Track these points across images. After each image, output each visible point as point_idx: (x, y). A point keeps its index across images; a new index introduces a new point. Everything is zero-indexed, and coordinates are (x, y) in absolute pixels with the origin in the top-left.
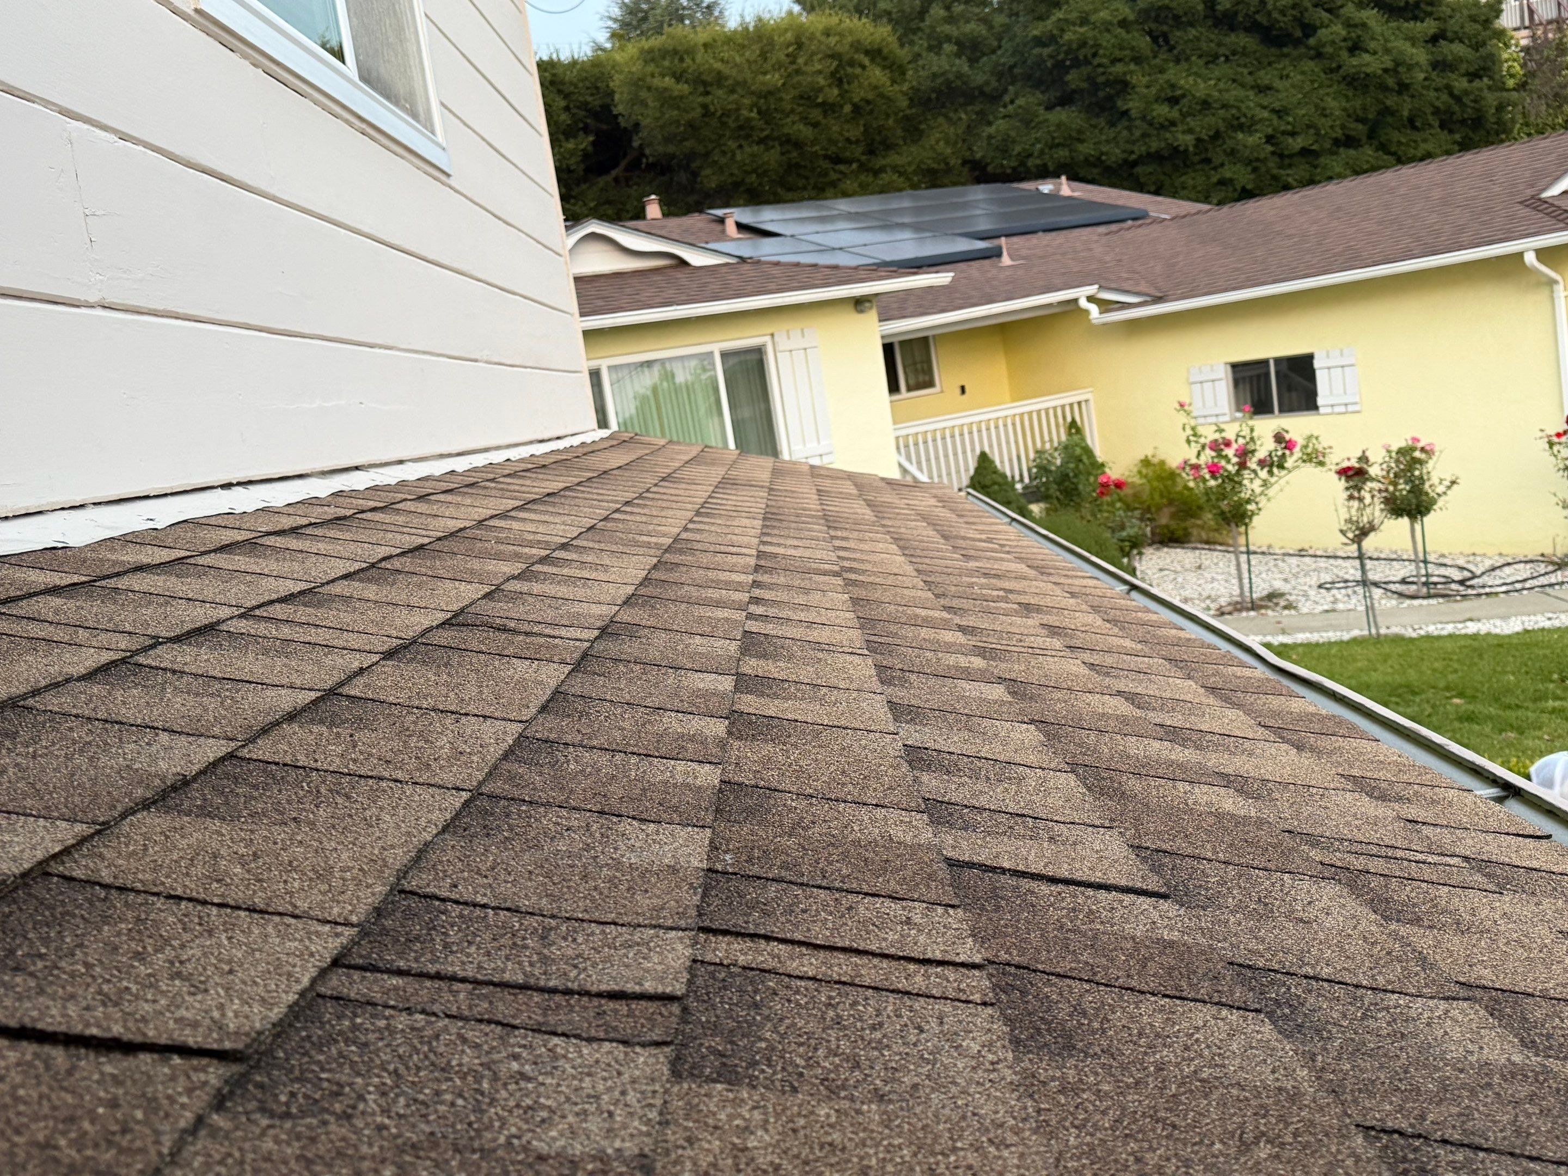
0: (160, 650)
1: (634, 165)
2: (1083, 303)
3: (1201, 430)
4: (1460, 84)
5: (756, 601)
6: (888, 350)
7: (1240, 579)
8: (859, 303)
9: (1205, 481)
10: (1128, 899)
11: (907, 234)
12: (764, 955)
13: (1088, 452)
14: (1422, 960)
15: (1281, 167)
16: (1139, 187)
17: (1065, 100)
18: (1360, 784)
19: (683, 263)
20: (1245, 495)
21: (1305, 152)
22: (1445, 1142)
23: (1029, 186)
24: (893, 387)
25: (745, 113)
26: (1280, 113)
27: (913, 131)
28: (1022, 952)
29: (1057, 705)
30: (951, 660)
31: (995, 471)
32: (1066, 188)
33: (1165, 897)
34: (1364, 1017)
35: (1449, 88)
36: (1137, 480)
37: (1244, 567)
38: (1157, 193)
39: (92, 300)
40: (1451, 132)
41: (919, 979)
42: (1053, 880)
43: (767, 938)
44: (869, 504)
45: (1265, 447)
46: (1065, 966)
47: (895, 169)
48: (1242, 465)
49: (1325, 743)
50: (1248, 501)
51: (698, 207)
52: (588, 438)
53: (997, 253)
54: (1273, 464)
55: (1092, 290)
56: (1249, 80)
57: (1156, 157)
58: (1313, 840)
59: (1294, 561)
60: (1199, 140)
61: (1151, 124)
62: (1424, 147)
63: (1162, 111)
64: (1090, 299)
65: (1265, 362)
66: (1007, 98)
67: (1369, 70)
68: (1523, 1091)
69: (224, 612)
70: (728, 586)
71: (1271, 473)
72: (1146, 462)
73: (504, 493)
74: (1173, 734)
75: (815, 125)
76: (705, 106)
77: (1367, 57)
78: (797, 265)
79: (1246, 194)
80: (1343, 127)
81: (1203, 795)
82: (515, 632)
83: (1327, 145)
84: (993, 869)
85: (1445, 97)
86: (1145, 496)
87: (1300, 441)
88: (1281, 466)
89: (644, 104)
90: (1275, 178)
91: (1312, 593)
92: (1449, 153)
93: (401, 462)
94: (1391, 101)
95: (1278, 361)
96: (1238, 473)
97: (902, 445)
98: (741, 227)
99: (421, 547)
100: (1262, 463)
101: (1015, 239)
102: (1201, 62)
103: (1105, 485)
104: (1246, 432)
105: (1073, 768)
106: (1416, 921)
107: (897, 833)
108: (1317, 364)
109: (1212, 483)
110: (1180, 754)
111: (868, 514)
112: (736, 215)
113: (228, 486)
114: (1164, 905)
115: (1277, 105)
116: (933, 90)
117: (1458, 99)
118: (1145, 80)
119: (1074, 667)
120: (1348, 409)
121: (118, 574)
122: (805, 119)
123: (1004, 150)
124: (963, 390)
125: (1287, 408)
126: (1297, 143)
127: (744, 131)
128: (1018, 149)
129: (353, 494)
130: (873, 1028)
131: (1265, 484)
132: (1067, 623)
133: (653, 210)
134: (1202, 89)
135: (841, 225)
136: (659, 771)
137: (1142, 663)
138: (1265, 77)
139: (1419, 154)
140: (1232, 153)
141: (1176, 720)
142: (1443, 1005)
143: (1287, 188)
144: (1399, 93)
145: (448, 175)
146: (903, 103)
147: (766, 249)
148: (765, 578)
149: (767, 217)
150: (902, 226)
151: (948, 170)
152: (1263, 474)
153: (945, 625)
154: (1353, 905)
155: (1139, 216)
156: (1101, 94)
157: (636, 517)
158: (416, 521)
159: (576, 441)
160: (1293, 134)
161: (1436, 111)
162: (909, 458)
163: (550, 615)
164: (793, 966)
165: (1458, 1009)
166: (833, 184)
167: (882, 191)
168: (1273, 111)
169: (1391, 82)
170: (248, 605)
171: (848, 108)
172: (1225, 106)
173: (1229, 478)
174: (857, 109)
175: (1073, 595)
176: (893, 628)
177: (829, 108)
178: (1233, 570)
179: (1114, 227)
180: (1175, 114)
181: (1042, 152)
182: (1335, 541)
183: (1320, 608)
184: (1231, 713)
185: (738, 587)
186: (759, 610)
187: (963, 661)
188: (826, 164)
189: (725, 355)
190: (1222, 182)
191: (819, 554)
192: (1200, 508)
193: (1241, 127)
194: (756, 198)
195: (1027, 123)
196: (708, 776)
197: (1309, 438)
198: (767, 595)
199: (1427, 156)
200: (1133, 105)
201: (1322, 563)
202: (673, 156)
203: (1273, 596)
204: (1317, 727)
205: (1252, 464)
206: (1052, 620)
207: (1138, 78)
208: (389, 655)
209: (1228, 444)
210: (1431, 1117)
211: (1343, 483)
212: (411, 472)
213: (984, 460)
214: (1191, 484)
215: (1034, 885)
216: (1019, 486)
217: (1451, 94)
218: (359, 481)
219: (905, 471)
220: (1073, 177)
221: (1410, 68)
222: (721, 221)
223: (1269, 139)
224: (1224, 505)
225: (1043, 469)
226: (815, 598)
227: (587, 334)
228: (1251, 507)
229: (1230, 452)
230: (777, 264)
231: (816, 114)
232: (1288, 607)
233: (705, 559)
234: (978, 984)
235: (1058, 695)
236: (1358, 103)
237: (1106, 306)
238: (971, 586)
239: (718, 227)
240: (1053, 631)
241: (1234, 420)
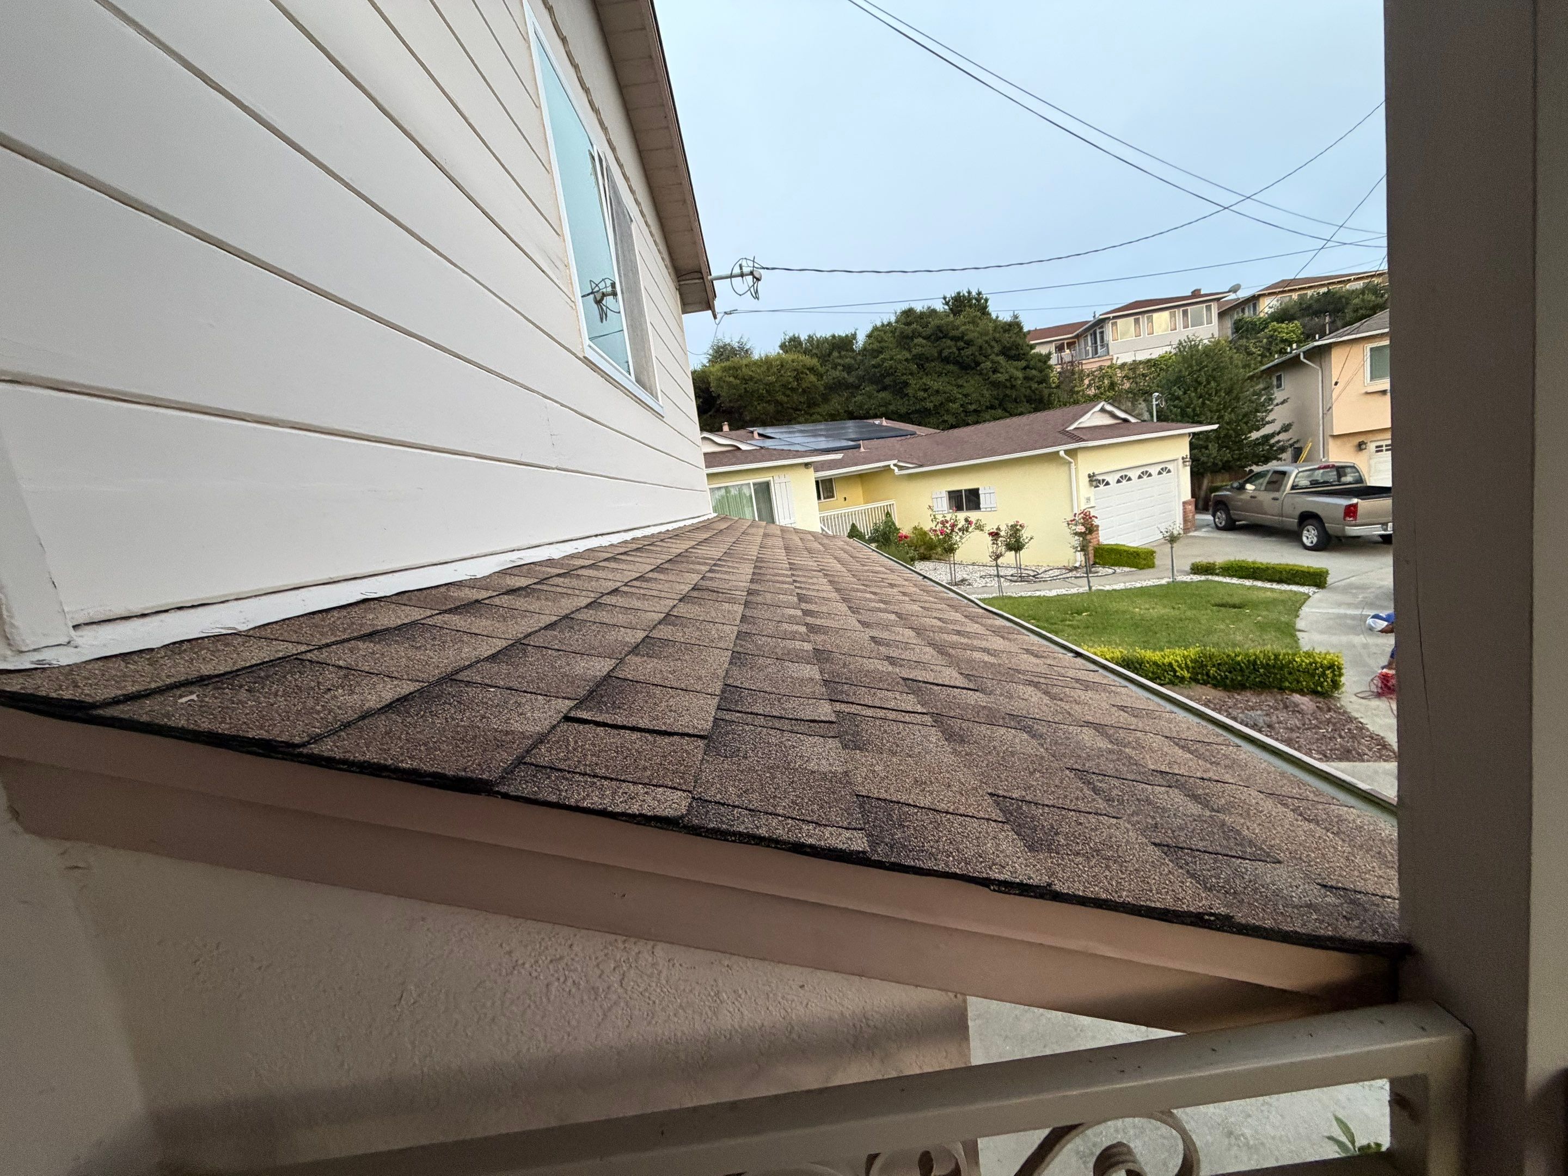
0: (604, 598)
1: (718, 411)
2: (892, 467)
3: (937, 516)
4: (1035, 386)
5: (795, 581)
6: (817, 483)
7: (951, 574)
8: (807, 465)
9: (938, 536)
10: (965, 691)
11: (823, 439)
12: (853, 709)
13: (893, 524)
14: (1069, 713)
15: (966, 416)
16: (913, 423)
17: (885, 388)
18: (1028, 651)
19: (739, 449)
20: (953, 541)
21: (975, 411)
22: (1094, 773)
23: (871, 421)
24: (819, 498)
25: (761, 391)
26: (966, 396)
27: (826, 399)
28: (937, 709)
29: (916, 622)
30: (873, 604)
31: (858, 531)
32: (885, 422)
33: (977, 691)
34: (1055, 732)
35: (1030, 387)
36: (912, 535)
37: (953, 569)
38: (919, 425)
39: (554, 466)
40: (1031, 404)
41: (907, 718)
42: (938, 685)
43: (853, 703)
44: (820, 543)
45: (961, 523)
46: (952, 714)
47: (818, 413)
48: (952, 530)
49: (1010, 636)
50: (955, 544)
51: (743, 427)
52: (710, 517)
53: (858, 447)
54: (964, 530)
55: (895, 462)
56: (954, 382)
57: (917, 411)
58: (1018, 671)
59: (971, 567)
60: (935, 406)
61: (916, 398)
62: (1020, 410)
63: (921, 394)
64: (895, 465)
65: (960, 491)
66: (862, 387)
67: (1000, 380)
68: (1115, 757)
69: (619, 584)
70: (783, 575)
71: (963, 533)
72: (915, 528)
73: (690, 539)
74: (958, 633)
75: (788, 396)
76: (745, 388)
77: (999, 375)
78: (783, 450)
79: (953, 427)
80: (990, 401)
81: (977, 655)
82: (718, 592)
83: (984, 408)
84: (916, 681)
85: (1028, 391)
86: (915, 542)
87: (974, 522)
88: (967, 531)
89: (722, 387)
90: (964, 420)
91: (978, 579)
92: (1030, 412)
93: (649, 526)
94: (1008, 392)
95: (966, 490)
96: (951, 533)
97: (823, 520)
98: (760, 435)
99: (671, 560)
100: (960, 529)
101: (865, 442)
102: (936, 375)
103: (901, 537)
104: (954, 517)
105: (930, 645)
106: (1061, 700)
107: (880, 667)
108: (980, 492)
109: (941, 537)
110: (964, 640)
111: (822, 548)
112: (757, 430)
113: (596, 536)
114: (978, 694)
115: (965, 392)
116: (834, 383)
117: (1034, 392)
118: (915, 382)
119: (915, 607)
120: (992, 510)
121: (576, 569)
122: (784, 394)
123: (861, 407)
124: (845, 499)
125: (969, 509)
126: (973, 407)
127: (761, 398)
128: (866, 407)
129: (638, 539)
130: (898, 733)
131: (961, 537)
132: (907, 591)
133: (726, 428)
134: (936, 386)
135: (797, 435)
136: (790, 644)
137: (940, 606)
138: (960, 382)
139: (1018, 412)
140: (947, 411)
141: (958, 628)
142: (1080, 728)
143: (968, 424)
144: (1012, 389)
145: (663, 417)
146: (822, 389)
147: (768, 443)
148: (794, 573)
149: (769, 431)
150: (820, 435)
151: (839, 414)
152: (960, 534)
153: (865, 591)
154: (1039, 694)
155: (913, 434)
156: (898, 387)
157: (739, 548)
158: (665, 550)
159: (705, 518)
160: (971, 404)
161: (1025, 396)
162: (825, 525)
163: (727, 586)
164: (864, 713)
165: (1085, 729)
166: (795, 419)
167: (813, 422)
168: (963, 395)
169: (1008, 384)
170: (626, 581)
171: (800, 390)
172: (945, 393)
173: (947, 535)
174: (804, 391)
175: (906, 580)
176: (847, 592)
177: (792, 389)
178: (948, 571)
179: (903, 438)
180: (926, 395)
181: (875, 409)
182: (987, 560)
183: (980, 586)
184: (976, 626)
185: (787, 576)
186: (798, 585)
187: (877, 605)
188: (791, 411)
189: (754, 484)
190: (944, 421)
191: (811, 563)
192: (936, 546)
193: (951, 401)
194: (764, 424)
195: (870, 397)
196: (808, 646)
197: (978, 520)
198: (798, 579)
199: (1021, 414)
200: (910, 391)
201: (981, 568)
202: (733, 407)
203: (963, 580)
204: (1007, 631)
205: (956, 530)
206: (901, 589)
207: (912, 382)
208: (680, 600)
209: (947, 522)
210: (1087, 765)
211: (991, 538)
212: (655, 530)
213: (853, 526)
214: (933, 537)
215: (931, 686)
216: (867, 537)
217: (1031, 389)
218: (638, 534)
219: (823, 530)
220: (887, 418)
221: (1016, 379)
222: (752, 432)
223: (962, 406)
224: (946, 545)
225: (876, 530)
226: (815, 580)
227: (708, 475)
228: (956, 546)
229: (948, 525)
230: (775, 449)
231: (788, 392)
232: (969, 584)
233: (771, 565)
234: (928, 719)
235: (914, 618)
236: (995, 393)
237: (901, 468)
238: (868, 576)
239: (750, 435)
240: (904, 594)
241: (949, 513)
